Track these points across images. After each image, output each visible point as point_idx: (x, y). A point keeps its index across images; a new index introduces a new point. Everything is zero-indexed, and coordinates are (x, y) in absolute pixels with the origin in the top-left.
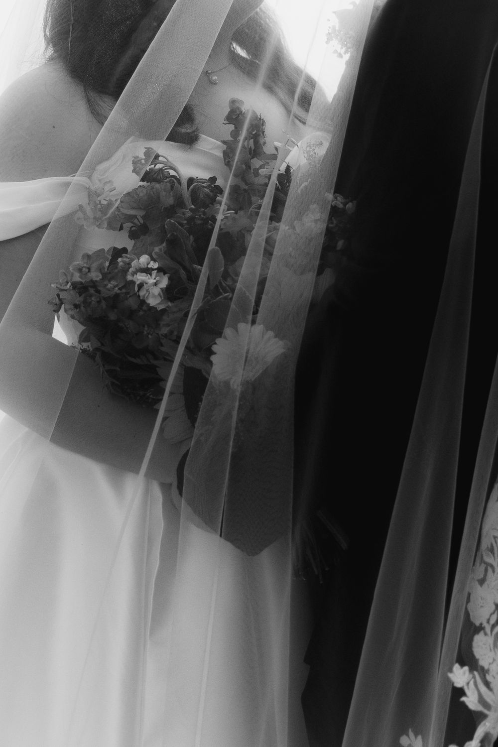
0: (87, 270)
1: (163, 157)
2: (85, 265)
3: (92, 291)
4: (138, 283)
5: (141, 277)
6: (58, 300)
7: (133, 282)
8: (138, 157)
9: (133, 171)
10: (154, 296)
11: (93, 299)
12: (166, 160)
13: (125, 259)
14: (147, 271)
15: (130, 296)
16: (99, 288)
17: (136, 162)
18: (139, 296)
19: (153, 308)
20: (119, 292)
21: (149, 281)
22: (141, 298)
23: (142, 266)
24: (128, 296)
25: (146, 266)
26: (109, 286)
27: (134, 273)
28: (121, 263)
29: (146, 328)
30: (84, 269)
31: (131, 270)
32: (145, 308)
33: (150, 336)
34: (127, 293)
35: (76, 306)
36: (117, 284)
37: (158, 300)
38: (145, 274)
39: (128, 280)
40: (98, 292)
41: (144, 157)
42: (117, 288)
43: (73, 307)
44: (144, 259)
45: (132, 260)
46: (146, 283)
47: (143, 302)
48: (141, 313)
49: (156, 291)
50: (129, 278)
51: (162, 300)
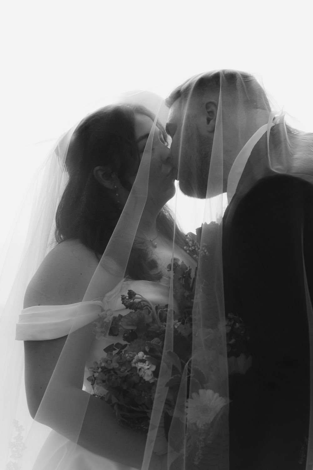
0: (111, 362)
1: (139, 295)
2: (109, 359)
3: (112, 373)
4: (139, 368)
5: (140, 365)
6: (93, 378)
7: (136, 368)
8: (124, 296)
9: (122, 303)
10: (148, 375)
11: (113, 377)
12: (141, 297)
13: (130, 355)
14: (143, 361)
15: (134, 375)
16: (116, 371)
17: (123, 298)
18: (139, 375)
19: (147, 382)
20: (128, 373)
21: (145, 367)
22: (140, 376)
23: (140, 358)
24: (133, 375)
25: (142, 358)
26: (122, 370)
27: (136, 363)
28: (128, 357)
29: (143, 393)
30: (109, 361)
31: (134, 361)
32: (142, 381)
33: (146, 397)
34: (132, 374)
35: (104, 381)
36: (126, 368)
37: (151, 377)
38: (142, 363)
39: (132, 366)
40: (116, 373)
41: (128, 295)
42: (126, 371)
43: (102, 382)
44: (141, 355)
45: (135, 355)
46: (143, 368)
47: (141, 378)
48: (140, 384)
49: (149, 372)
50: (133, 365)
51: (152, 378)
